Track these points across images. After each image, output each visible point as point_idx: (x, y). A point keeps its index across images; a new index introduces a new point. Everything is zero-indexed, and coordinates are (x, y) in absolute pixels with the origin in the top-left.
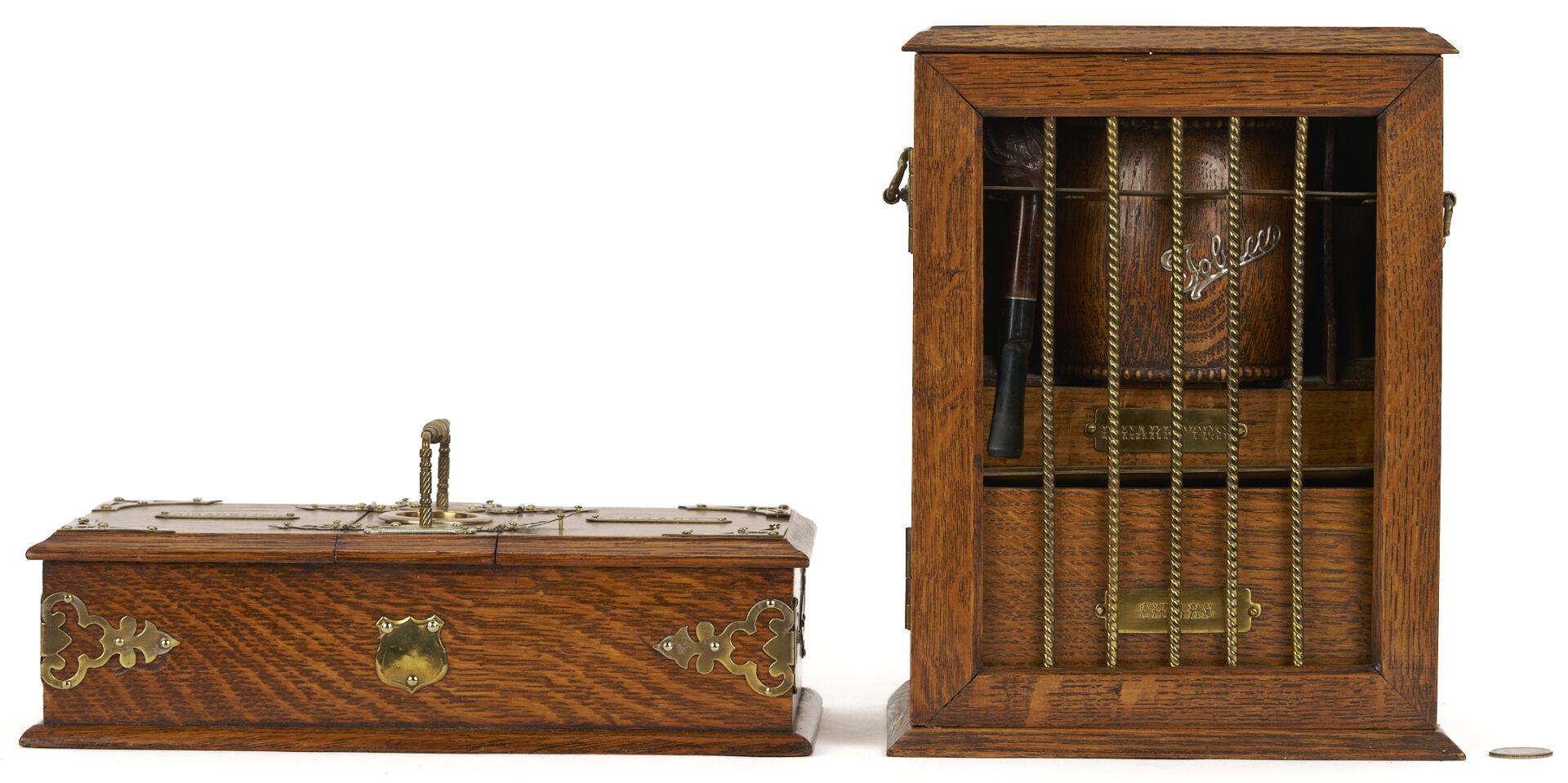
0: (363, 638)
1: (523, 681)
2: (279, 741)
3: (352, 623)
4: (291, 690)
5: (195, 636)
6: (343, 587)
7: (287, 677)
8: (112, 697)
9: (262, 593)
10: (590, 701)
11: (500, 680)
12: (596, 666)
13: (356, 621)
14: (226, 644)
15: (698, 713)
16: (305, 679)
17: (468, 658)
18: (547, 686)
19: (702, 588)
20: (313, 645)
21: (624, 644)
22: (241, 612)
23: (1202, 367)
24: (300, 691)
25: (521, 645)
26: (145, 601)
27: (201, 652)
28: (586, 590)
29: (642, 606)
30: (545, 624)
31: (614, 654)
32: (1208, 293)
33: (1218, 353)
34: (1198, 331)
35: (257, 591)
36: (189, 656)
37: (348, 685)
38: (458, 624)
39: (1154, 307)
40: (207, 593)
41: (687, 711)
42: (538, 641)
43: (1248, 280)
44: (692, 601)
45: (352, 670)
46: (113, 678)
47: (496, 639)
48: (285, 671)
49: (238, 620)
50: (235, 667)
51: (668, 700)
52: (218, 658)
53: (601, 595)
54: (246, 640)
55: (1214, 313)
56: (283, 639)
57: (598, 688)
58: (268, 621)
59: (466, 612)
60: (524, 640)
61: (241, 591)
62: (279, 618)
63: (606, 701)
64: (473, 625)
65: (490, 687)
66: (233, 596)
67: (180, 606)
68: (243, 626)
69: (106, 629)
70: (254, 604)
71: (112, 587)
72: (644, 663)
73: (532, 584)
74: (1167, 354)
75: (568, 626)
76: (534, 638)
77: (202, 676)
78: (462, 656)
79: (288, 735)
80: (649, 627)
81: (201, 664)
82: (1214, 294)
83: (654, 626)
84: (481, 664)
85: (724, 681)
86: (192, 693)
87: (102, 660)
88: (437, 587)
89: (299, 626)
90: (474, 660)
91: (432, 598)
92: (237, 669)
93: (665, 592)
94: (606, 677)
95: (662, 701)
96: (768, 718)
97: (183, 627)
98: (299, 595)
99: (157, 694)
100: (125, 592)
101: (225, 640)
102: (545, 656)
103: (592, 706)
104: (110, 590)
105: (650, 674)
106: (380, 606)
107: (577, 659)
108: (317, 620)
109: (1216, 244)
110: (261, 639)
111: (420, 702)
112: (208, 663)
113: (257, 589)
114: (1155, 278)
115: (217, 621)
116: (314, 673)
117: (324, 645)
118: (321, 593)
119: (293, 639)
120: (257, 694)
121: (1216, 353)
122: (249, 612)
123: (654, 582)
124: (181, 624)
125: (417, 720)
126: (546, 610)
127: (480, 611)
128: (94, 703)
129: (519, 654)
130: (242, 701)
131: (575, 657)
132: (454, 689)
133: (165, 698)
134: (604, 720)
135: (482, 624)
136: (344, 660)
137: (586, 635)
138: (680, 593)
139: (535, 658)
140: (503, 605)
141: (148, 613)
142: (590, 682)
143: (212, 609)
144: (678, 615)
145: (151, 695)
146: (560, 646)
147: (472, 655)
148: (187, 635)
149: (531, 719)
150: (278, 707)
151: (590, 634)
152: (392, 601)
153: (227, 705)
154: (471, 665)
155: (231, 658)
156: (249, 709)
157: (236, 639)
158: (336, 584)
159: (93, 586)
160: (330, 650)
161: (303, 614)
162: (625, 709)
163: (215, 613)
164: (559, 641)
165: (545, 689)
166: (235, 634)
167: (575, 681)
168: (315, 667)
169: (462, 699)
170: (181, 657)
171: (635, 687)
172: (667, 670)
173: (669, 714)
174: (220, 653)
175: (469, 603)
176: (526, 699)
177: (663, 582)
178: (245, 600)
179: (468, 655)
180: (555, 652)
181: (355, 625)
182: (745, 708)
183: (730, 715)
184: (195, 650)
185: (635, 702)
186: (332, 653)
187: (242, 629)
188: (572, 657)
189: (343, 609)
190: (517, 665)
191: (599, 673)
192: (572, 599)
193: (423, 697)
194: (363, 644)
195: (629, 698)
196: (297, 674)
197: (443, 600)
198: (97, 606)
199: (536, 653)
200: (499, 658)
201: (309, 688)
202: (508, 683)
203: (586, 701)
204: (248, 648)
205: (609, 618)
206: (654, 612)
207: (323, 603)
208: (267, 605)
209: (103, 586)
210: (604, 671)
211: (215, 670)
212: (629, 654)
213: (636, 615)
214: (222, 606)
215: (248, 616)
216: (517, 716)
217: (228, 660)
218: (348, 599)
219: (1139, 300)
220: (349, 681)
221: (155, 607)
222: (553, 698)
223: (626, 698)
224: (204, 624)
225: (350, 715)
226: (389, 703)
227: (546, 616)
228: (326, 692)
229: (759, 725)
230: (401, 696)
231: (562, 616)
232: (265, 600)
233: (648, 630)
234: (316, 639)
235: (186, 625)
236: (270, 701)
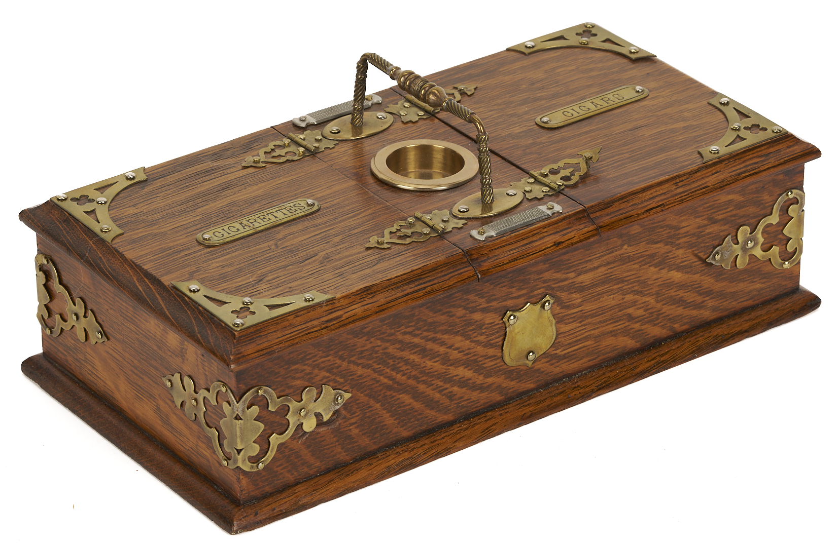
0: (493, 334)
1: (610, 324)
2: (440, 449)
3: (484, 325)
4: (436, 399)
5: (362, 383)
6: (477, 298)
7: (433, 390)
8: (296, 461)
9: (414, 326)
10: (659, 321)
11: (595, 329)
12: (664, 291)
13: (487, 322)
14: (386, 381)
15: (735, 300)
16: (447, 386)
17: (571, 320)
18: (629, 321)
19: (741, 199)
20: (455, 355)
21: (685, 265)
22: (398, 349)
24: (444, 397)
25: (610, 295)
26: (322, 369)
27: (366, 395)
28: (659, 232)
29: (699, 230)
30: (628, 271)
31: (677, 276)
35: (411, 326)
36: (358, 402)
37: (481, 378)
38: (563, 295)
40: (371, 343)
41: (727, 302)
42: (623, 287)
44: (734, 212)
45: (485, 364)
46: (298, 444)
47: (593, 297)
48: (433, 385)
49: (395, 357)
50: (394, 396)
51: (714, 298)
52: (380, 395)
53: (670, 232)
54: (403, 370)
56: (430, 360)
57: (666, 309)
58: (420, 348)
59: (570, 284)
60: (612, 290)
61: (398, 331)
62: (428, 343)
63: (671, 316)
64: (574, 292)
65: (586, 338)
66: (391, 338)
67: (349, 362)
68: (400, 360)
69: (293, 405)
70: (408, 338)
71: (294, 367)
72: (699, 275)
73: (619, 242)
75: (644, 267)
76: (620, 285)
77: (368, 415)
78: (567, 321)
79: (444, 440)
80: (703, 245)
81: (367, 405)
83: (707, 243)
84: (580, 322)
85: (754, 268)
86: (360, 431)
87: (290, 431)
88: (549, 270)
89: (443, 344)
90: (576, 321)
91: (545, 282)
92: (395, 398)
93: (715, 212)
94: (671, 297)
95: (710, 301)
96: (783, 285)
97: (351, 379)
98: (443, 317)
99: (332, 443)
100: (305, 367)
101: (385, 377)
102: (629, 297)
103: (660, 324)
104: (292, 370)
105: (702, 283)
106: (504, 303)
107: (651, 291)
108: (456, 333)
110: (413, 365)
111: (535, 370)
112: (372, 402)
113: (410, 324)
115: (378, 365)
116: (455, 378)
117: (463, 351)
118: (460, 309)
119: (439, 356)
120: (410, 413)
122: (404, 346)
123: (708, 207)
124: (350, 378)
125: (532, 386)
126: (629, 259)
127: (582, 278)
128: (282, 471)
129: (609, 303)
130: (398, 424)
131: (648, 290)
132: (560, 350)
133: (339, 445)
134: (668, 332)
135: (581, 289)
136: (477, 359)
137: (658, 269)
138: (725, 209)
139: (621, 302)
140: (597, 268)
141: (325, 377)
142: (659, 305)
143: (375, 355)
144: (723, 228)
145: (328, 447)
146: (639, 285)
147: (574, 317)
148: (355, 385)
149: (617, 352)
150: (427, 417)
151: (661, 267)
152: (514, 295)
153: (388, 431)
154: (574, 325)
155: (390, 391)
156: (404, 428)
157: (394, 374)
158: (472, 297)
159: (279, 373)
160: (467, 354)
161: (446, 332)
162: (683, 317)
163: (377, 357)
164: (638, 281)
165: (627, 324)
166: (393, 370)
167: (649, 309)
168: (455, 373)
169: (567, 355)
170: (351, 404)
171: (691, 297)
172: (714, 275)
173: (714, 309)
174: (381, 390)
175: (572, 275)
176: (613, 338)
177: (714, 205)
178: (400, 337)
179: (571, 318)
180: (635, 291)
181: (486, 326)
182: (769, 284)
183: (757, 293)
184: (362, 395)
185: (691, 309)
186: (469, 356)
187: (399, 363)
188: (646, 291)
189: (477, 316)
190: (607, 312)
191: (666, 296)
192: (648, 243)
193: (538, 365)
194: (493, 340)
195: (687, 307)
196: (441, 384)
197: (553, 280)
198: (283, 388)
199: (621, 297)
200: (594, 311)
201: (452, 392)
202: (602, 329)
203: (656, 322)
204: (403, 378)
205: (674, 249)
206: (707, 231)
207: (461, 317)
208: (418, 335)
209: (287, 369)
210: (670, 293)
211: (378, 406)
212: (688, 273)
213: (693, 240)
214: (383, 350)
215: (402, 351)
216: (606, 354)
217: (388, 393)
218: (481, 307)
220: (482, 374)
221: (329, 371)
222: (633, 328)
223: (684, 308)
224: (369, 370)
225: (482, 402)
226: (512, 381)
227: (629, 264)
228: (464, 390)
229: (778, 293)
230: (521, 371)
231: (641, 259)
232: (417, 332)
233: (702, 247)
234: (457, 349)
235: (354, 376)
236: (420, 414)
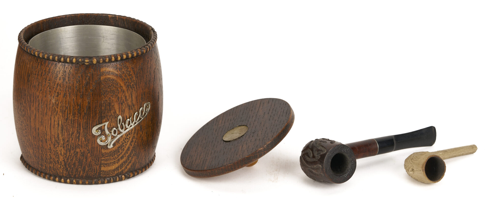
23: (112, 176)
32: (116, 144)
33: (121, 169)
34: (111, 161)
39: (89, 153)
43: (135, 133)
55: (119, 152)
74: (95, 173)
82: (119, 143)
109: (120, 120)
114: (89, 139)
121: (119, 169)
219: (81, 149)
